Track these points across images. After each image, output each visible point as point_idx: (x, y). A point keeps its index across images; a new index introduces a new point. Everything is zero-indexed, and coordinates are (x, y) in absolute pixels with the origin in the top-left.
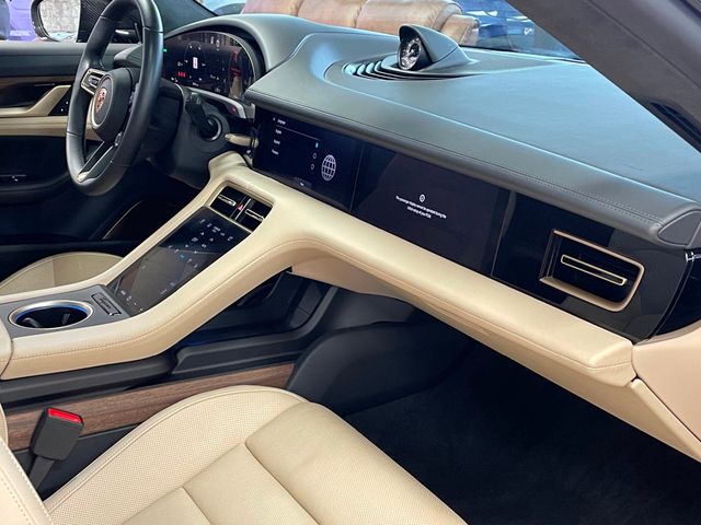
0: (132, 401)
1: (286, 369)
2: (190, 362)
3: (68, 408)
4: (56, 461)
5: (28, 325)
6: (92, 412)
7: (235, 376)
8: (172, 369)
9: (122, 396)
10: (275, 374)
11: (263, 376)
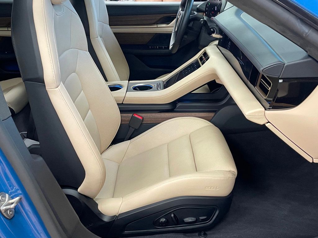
0: (159, 116)
1: (212, 114)
2: (180, 107)
3: (141, 115)
4: (135, 129)
5: (136, 90)
6: (148, 117)
7: (193, 114)
8: (175, 109)
9: (157, 114)
10: (208, 115)
11: (203, 116)
